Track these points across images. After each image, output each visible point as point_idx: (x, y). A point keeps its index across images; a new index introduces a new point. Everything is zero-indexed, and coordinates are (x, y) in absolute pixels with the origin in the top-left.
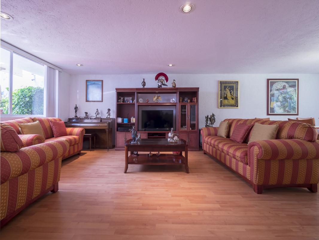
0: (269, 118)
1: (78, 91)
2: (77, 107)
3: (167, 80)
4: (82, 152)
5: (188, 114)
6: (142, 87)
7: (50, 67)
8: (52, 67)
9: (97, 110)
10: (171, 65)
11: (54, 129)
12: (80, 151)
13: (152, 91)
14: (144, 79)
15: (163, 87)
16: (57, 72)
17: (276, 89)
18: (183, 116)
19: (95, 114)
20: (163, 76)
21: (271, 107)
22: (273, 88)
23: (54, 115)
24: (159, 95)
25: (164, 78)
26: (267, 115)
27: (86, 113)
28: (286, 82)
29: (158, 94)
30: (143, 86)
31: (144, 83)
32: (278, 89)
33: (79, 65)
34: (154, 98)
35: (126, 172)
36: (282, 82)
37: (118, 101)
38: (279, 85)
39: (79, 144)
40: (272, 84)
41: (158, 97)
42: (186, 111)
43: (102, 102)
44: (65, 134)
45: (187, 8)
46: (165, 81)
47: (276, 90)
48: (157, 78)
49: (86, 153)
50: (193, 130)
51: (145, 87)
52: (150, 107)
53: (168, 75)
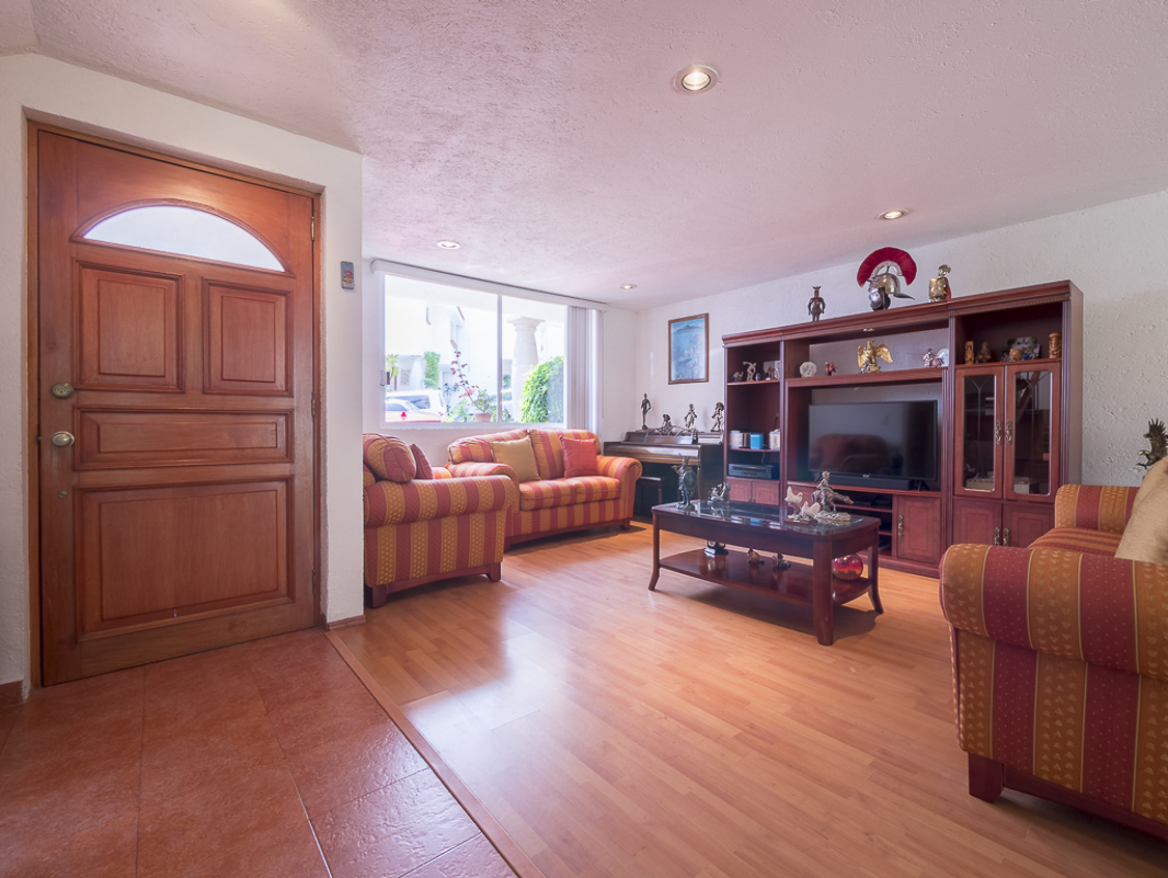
1: (652, 356)
2: (648, 401)
3: (910, 273)
4: (632, 523)
5: (1001, 416)
6: (809, 319)
7: (576, 307)
8: (579, 306)
9: (691, 406)
10: (893, 215)
11: (566, 458)
12: (628, 520)
13: (849, 331)
14: (817, 290)
15: (896, 303)
16: (593, 314)
18: (978, 426)
19: (686, 418)
20: (889, 263)
23: (585, 425)
24: (879, 340)
25: (894, 269)
27: (667, 418)
29: (872, 339)
30: (811, 316)
31: (817, 304)
33: (627, 287)
34: (862, 353)
35: (652, 587)
37: (730, 378)
39: (621, 502)
41: (872, 348)
42: (992, 402)
43: (707, 381)
44: (594, 472)
45: (696, 79)
46: (902, 279)
48: (864, 275)
49: (644, 529)
50: (1038, 497)
51: (822, 317)
52: (856, 389)
53: (914, 253)
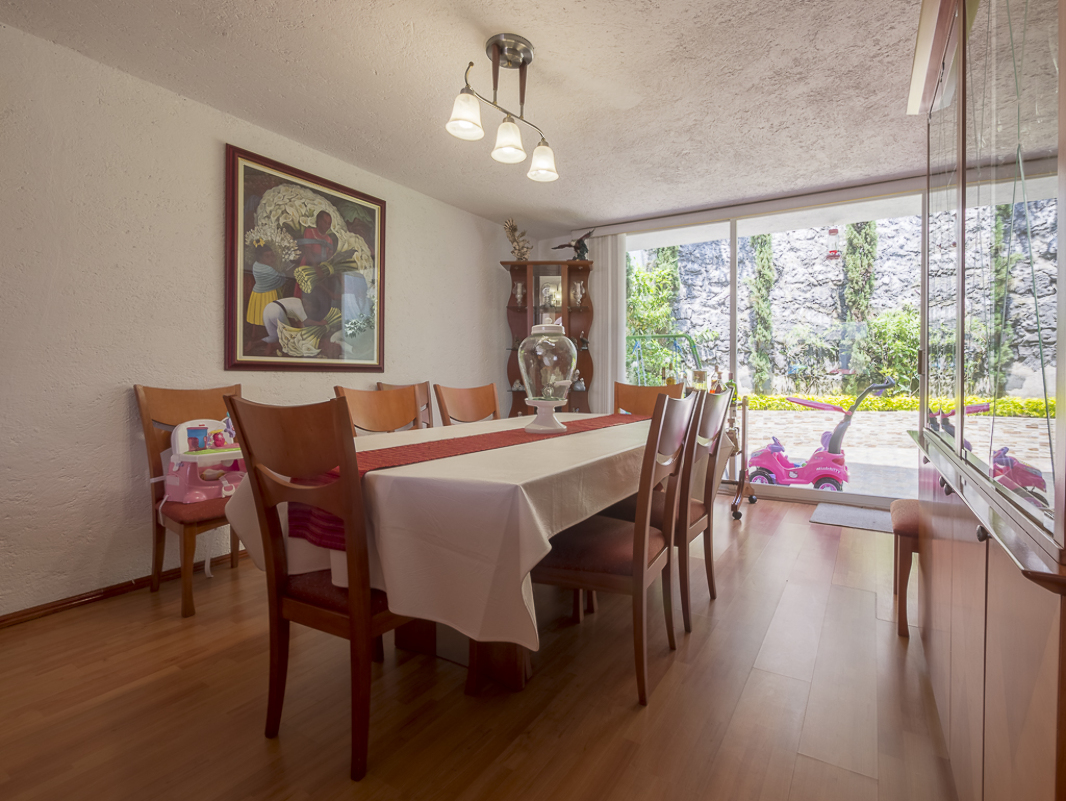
0: (238, 387)
17: (282, 221)
21: (250, 320)
22: (261, 213)
26: (226, 369)
28: (335, 201)
32: (289, 221)
36: (315, 191)
38: (298, 203)
40: (259, 185)
47: (278, 227)
